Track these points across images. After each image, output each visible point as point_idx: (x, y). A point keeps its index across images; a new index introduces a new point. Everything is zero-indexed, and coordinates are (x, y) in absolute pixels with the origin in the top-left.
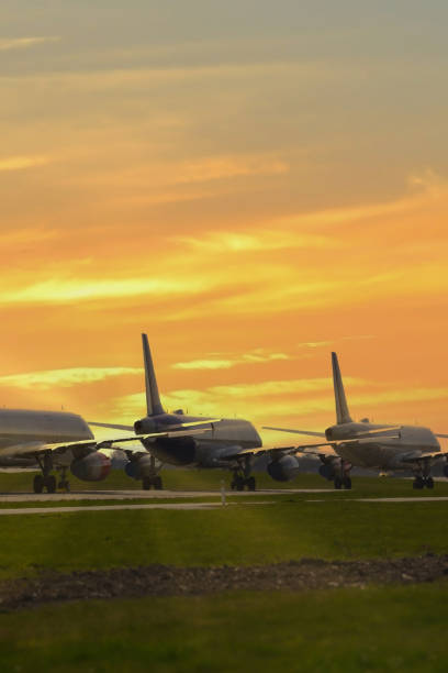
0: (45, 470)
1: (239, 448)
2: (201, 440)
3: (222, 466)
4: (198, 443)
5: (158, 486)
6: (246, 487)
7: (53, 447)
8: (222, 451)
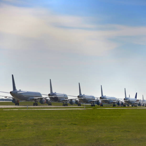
0: (35, 102)
1: (65, 99)
2: (59, 97)
3: (62, 102)
4: (58, 98)
5: (51, 105)
6: (66, 106)
7: (37, 98)
8: (62, 99)
